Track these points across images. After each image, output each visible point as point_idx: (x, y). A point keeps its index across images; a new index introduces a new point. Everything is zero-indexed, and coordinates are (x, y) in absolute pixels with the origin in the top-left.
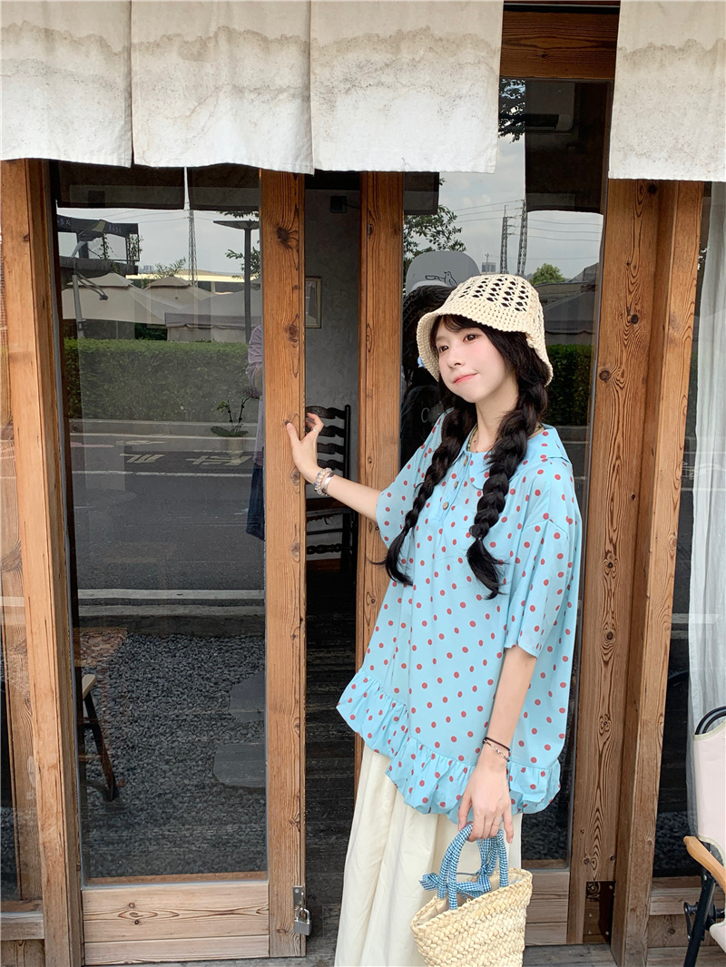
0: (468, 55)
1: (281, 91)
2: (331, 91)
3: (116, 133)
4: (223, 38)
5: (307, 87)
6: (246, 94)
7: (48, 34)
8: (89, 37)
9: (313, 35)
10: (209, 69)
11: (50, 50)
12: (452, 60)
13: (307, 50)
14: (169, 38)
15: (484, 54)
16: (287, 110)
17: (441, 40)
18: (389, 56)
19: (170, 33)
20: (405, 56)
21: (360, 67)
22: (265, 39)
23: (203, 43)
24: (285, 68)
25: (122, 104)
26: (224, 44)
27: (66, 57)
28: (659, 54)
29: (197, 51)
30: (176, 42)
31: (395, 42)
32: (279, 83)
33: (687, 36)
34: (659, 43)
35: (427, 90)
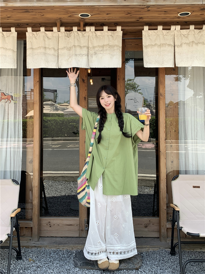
0: (116, 48)
1: (83, 55)
2: (92, 55)
3: (56, 63)
5: (88, 54)
6: (78, 55)
7: (45, 48)
8: (52, 48)
9: (89, 46)
10: (71, 52)
11: (45, 50)
12: (113, 49)
13: (88, 48)
15: (118, 48)
16: (85, 58)
17: (111, 46)
18: (102, 49)
19: (65, 46)
20: (105, 49)
21: (97, 51)
22: (81, 47)
23: (70, 48)
24: (84, 51)
25: (57, 58)
26: (74, 48)
27: (48, 51)
28: (150, 46)
29: (69, 49)
30: (66, 48)
31: (103, 46)
32: (83, 53)
33: (155, 43)
34: (150, 44)
35: (109, 54)
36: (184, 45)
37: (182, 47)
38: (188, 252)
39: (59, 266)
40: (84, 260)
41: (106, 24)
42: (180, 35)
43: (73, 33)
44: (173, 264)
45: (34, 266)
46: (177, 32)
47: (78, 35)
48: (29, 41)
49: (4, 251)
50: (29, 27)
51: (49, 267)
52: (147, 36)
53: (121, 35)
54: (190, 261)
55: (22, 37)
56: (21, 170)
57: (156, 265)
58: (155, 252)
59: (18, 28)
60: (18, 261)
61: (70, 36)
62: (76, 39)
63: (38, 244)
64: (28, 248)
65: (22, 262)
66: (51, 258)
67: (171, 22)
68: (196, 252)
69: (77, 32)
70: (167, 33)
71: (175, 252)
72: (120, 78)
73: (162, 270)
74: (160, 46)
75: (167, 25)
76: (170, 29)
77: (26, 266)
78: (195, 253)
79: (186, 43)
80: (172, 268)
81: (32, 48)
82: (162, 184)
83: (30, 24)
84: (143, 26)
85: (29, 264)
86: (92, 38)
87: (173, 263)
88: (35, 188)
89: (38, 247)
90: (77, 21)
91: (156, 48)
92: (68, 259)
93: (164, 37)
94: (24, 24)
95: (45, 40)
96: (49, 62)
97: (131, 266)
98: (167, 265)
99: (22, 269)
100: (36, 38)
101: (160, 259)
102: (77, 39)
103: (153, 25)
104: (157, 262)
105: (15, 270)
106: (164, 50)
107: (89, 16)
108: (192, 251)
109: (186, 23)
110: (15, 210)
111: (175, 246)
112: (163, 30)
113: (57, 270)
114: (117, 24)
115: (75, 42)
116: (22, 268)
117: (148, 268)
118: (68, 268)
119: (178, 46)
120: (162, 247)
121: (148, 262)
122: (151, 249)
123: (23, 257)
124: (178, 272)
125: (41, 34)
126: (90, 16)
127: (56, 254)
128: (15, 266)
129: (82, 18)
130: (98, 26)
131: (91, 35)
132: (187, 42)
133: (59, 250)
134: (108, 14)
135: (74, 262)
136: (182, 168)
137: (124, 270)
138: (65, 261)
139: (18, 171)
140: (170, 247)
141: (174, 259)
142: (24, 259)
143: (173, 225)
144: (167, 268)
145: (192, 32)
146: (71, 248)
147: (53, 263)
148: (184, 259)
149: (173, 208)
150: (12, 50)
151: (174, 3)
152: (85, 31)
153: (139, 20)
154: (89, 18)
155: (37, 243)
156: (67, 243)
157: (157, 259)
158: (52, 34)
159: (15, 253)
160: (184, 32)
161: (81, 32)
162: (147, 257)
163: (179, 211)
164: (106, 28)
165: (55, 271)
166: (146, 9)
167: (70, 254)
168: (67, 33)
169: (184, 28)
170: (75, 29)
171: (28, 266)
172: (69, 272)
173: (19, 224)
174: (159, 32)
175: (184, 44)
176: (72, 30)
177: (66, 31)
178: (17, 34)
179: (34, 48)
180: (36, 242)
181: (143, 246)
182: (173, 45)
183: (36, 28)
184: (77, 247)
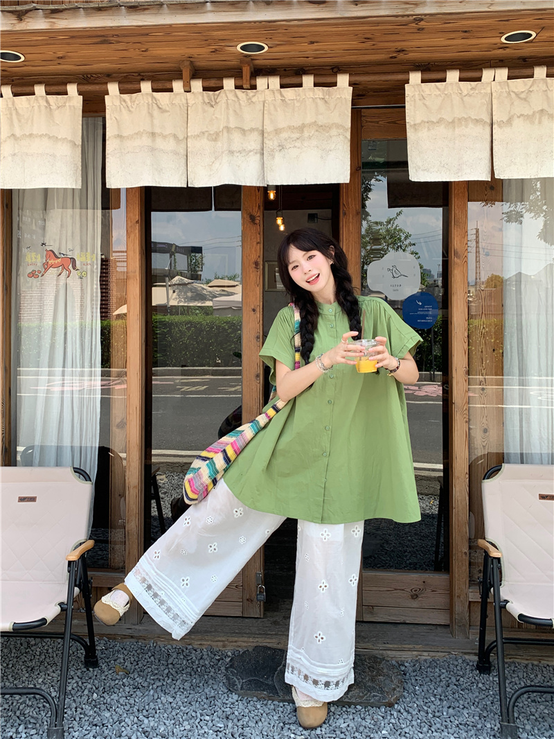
0: (334, 132)
1: (250, 151)
2: (273, 151)
3: (180, 173)
4: (225, 131)
5: (263, 150)
6: (235, 153)
7: (153, 134)
8: (170, 134)
9: (265, 127)
10: (219, 144)
11: (154, 141)
12: (327, 134)
14: (203, 133)
15: (342, 131)
16: (254, 160)
17: (322, 126)
18: (298, 135)
19: (203, 130)
20: (306, 134)
21: (286, 140)
22: (243, 130)
23: (217, 134)
24: (253, 142)
25: (184, 161)
26: (225, 134)
27: (160, 143)
28: (427, 124)
29: (215, 137)
30: (206, 134)
31: (301, 128)
32: (249, 148)
33: (439, 116)
34: (426, 120)
35: (316, 148)
36: (516, 122)
37: (511, 125)
38: (526, 666)
39: (188, 688)
40: (252, 676)
41: (309, 70)
42: (506, 95)
43: (224, 95)
44: (483, 696)
45: (127, 684)
46: (499, 87)
47: (236, 99)
48: (111, 119)
49: (56, 644)
50: (113, 81)
51: (164, 688)
52: (417, 97)
53: (350, 98)
54: (529, 690)
55: (94, 108)
56: (97, 446)
57: (439, 697)
58: (438, 662)
59: (84, 84)
60: (88, 670)
61: (216, 102)
62: (231, 112)
63: (140, 630)
64: (115, 639)
65: (97, 672)
66: (170, 666)
67: (483, 60)
68: (548, 668)
69: (233, 93)
70: (472, 89)
71: (489, 663)
72: (347, 212)
73: (454, 708)
74: (453, 123)
75: (471, 69)
76: (479, 79)
77: (108, 684)
78: (544, 669)
79: (522, 115)
80: (480, 706)
81: (120, 137)
82: (457, 489)
83: (114, 75)
84: (407, 72)
85: (114, 678)
86: (272, 108)
87: (484, 692)
88: (131, 490)
89: (138, 638)
90: (234, 63)
91: (442, 129)
92: (213, 670)
93: (462, 100)
94: (100, 74)
95: (151, 116)
96: (162, 170)
97: (376, 696)
98: (466, 696)
99: (97, 691)
100: (130, 111)
101: (450, 681)
102: (235, 111)
103: (433, 70)
104: (440, 690)
105: (80, 693)
106: (464, 136)
107: (263, 48)
108: (536, 663)
109: (526, 61)
110: (81, 544)
111: (490, 650)
112: (460, 81)
113: (183, 697)
114: (337, 69)
115: (228, 118)
116: (96, 689)
117: (417, 702)
118: (212, 694)
119: (501, 123)
120: (456, 650)
121: (417, 688)
122: (425, 654)
123: (100, 661)
124: (497, 716)
125: (143, 98)
126: (266, 48)
127: (182, 657)
128: (80, 683)
129: (246, 56)
130: (288, 76)
131: (269, 98)
132: (527, 111)
133: (191, 647)
134: (312, 43)
135: (228, 679)
136: (513, 448)
137: (358, 707)
138: (206, 677)
139: (92, 447)
140: (477, 652)
141: (488, 683)
142: (103, 667)
143: (485, 595)
144: (466, 705)
145: (540, 85)
146: (222, 643)
147: (175, 679)
148: (514, 683)
149: (485, 552)
150: (71, 141)
151: (488, 7)
152: (256, 89)
153: (396, 57)
154: (266, 54)
155: (137, 627)
156: (211, 632)
157: (441, 681)
158: (170, 99)
159: (81, 651)
160: (519, 84)
161: (243, 92)
162: (415, 674)
163: (499, 559)
164: (308, 80)
165: (178, 699)
166: (413, 25)
167: (218, 658)
168: (208, 96)
169: (518, 74)
170: (229, 83)
171: (113, 683)
172: (213, 702)
173: (89, 578)
174: (450, 88)
175: (519, 117)
176: (222, 88)
177: (205, 89)
178: (84, 101)
179: (125, 134)
180: (134, 625)
181: (404, 646)
182: (489, 121)
183: (129, 84)
184: (236, 642)
